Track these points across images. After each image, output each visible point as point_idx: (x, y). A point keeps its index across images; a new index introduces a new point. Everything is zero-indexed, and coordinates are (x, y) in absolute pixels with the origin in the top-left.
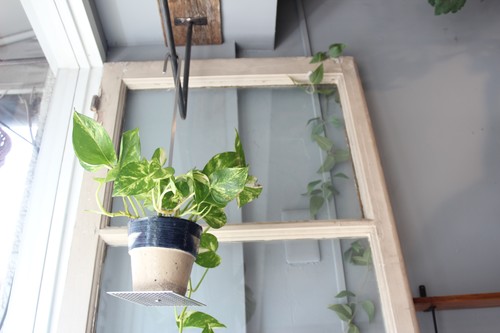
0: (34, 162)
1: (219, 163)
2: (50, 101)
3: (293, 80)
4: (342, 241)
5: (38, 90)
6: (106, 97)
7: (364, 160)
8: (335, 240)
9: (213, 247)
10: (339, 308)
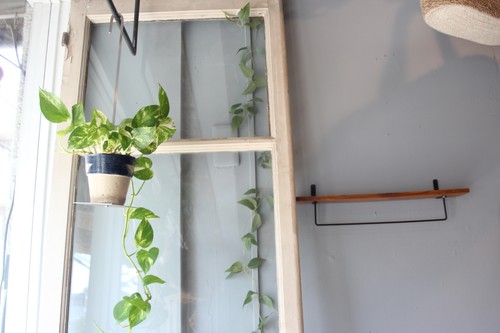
0: (23, 84)
1: (144, 114)
2: (30, 29)
3: (226, 14)
4: (256, 153)
5: (20, 16)
6: (74, 32)
7: (275, 89)
8: (251, 152)
9: (147, 165)
10: (247, 203)
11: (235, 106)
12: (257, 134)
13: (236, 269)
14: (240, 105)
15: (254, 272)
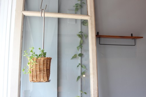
8: (80, 19)
11: (76, 4)
12: (82, 14)
13: (75, 56)
14: (78, 4)
15: (80, 58)
